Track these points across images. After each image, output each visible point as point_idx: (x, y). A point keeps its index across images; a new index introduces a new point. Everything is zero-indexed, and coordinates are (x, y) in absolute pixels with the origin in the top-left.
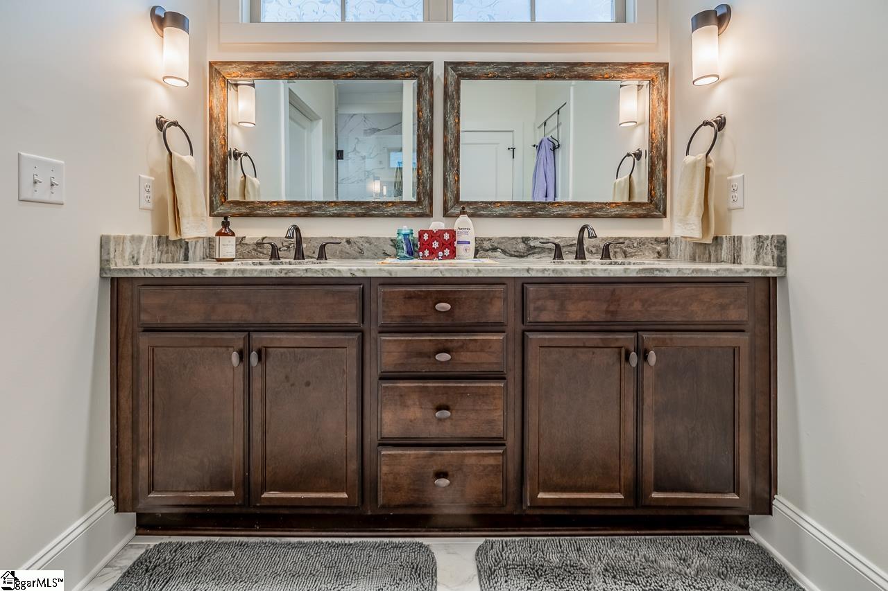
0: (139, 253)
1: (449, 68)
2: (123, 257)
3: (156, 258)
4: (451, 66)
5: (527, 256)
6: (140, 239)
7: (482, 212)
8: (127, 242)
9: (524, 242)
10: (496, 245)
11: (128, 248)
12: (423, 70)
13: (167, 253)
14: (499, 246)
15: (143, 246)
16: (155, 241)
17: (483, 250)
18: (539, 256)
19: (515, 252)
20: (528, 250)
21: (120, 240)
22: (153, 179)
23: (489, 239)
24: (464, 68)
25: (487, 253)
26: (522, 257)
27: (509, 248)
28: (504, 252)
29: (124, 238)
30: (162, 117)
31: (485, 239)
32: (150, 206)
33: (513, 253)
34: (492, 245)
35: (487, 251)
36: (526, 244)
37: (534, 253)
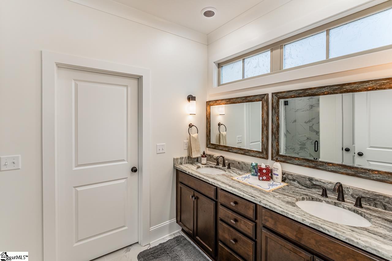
0: (182, 161)
1: (274, 95)
2: (178, 163)
3: (187, 162)
4: (275, 94)
5: (311, 188)
6: (183, 158)
7: (288, 161)
8: (179, 159)
9: (310, 181)
10: (295, 178)
11: (179, 161)
12: (263, 98)
13: (191, 160)
14: (296, 179)
15: (183, 160)
16: (187, 158)
17: (289, 179)
18: (318, 190)
19: (304, 184)
20: (312, 185)
21: (177, 159)
22: (188, 141)
23: (291, 175)
24: (280, 95)
25: (290, 181)
26: (308, 188)
27: (301, 181)
28: (299, 183)
29: (178, 158)
30: (191, 124)
31: (289, 174)
32: (187, 148)
33: (304, 185)
34: (292, 178)
35: (290, 180)
36: (311, 182)
37: (315, 188)
